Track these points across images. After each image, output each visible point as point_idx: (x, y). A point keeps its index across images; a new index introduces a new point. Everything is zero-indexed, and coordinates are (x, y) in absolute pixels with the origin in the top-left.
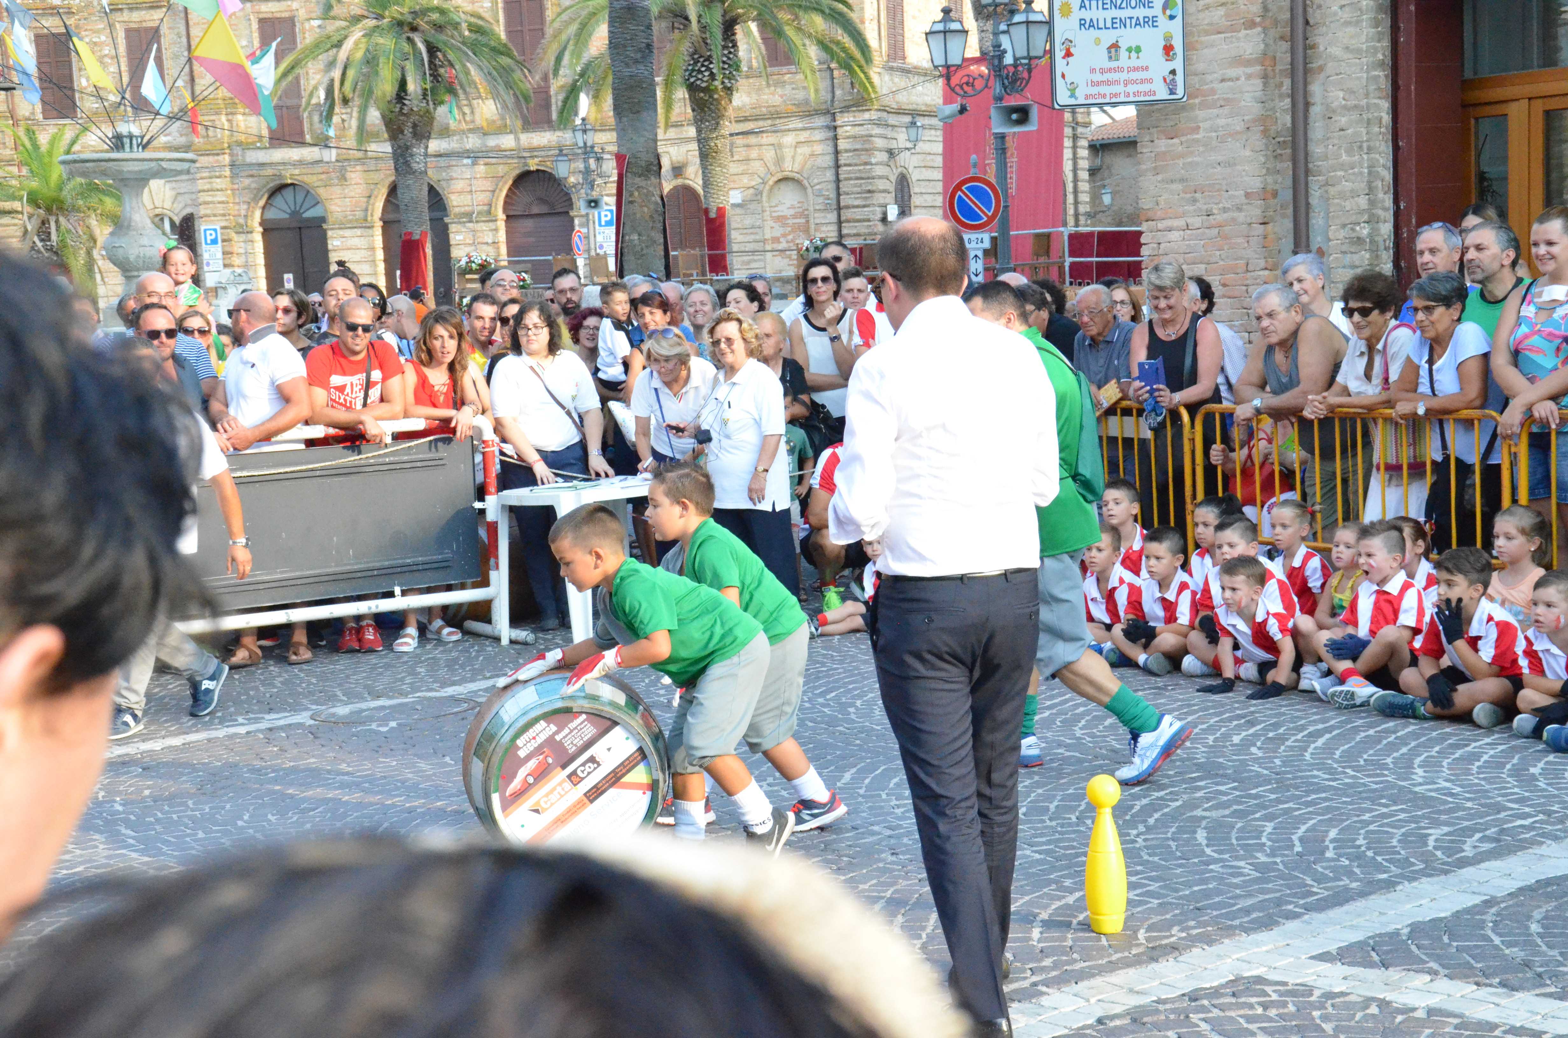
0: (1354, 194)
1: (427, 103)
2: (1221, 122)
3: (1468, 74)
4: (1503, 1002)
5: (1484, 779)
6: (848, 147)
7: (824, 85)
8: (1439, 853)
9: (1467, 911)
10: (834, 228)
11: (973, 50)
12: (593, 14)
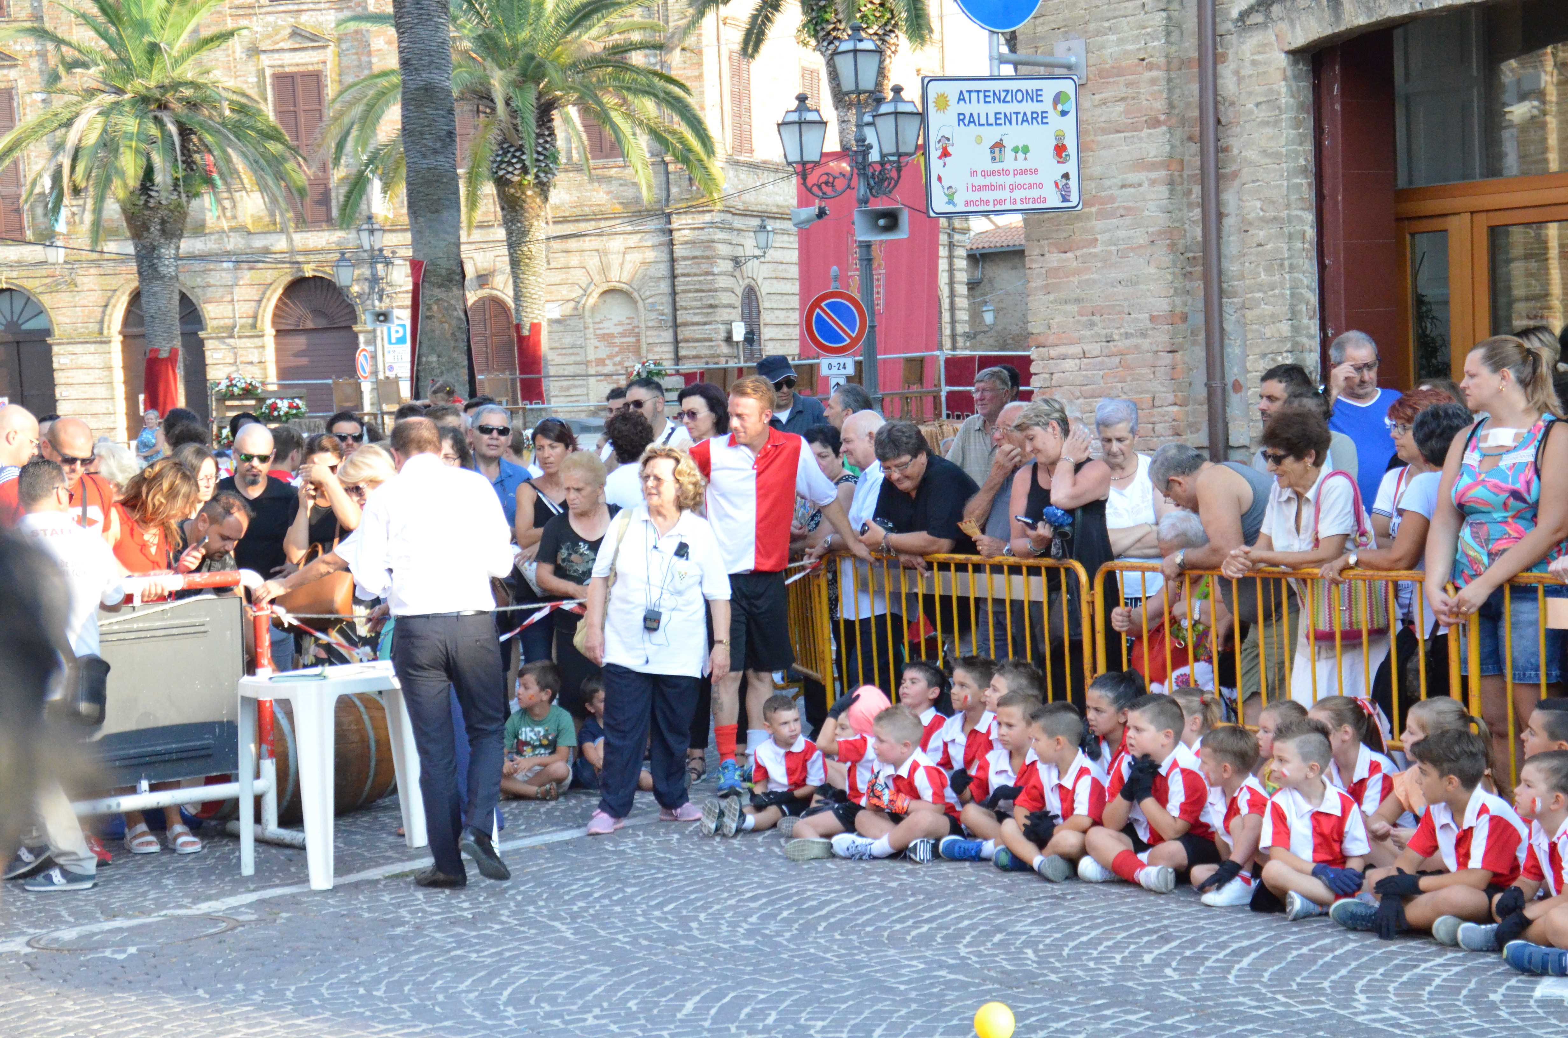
0: (1275, 319)
1: (179, 196)
2: (1122, 234)
3: (1402, 182)
5: (1437, 1007)
6: (686, 253)
7: (657, 181)
10: (670, 348)
11: (832, 144)
12: (382, 94)
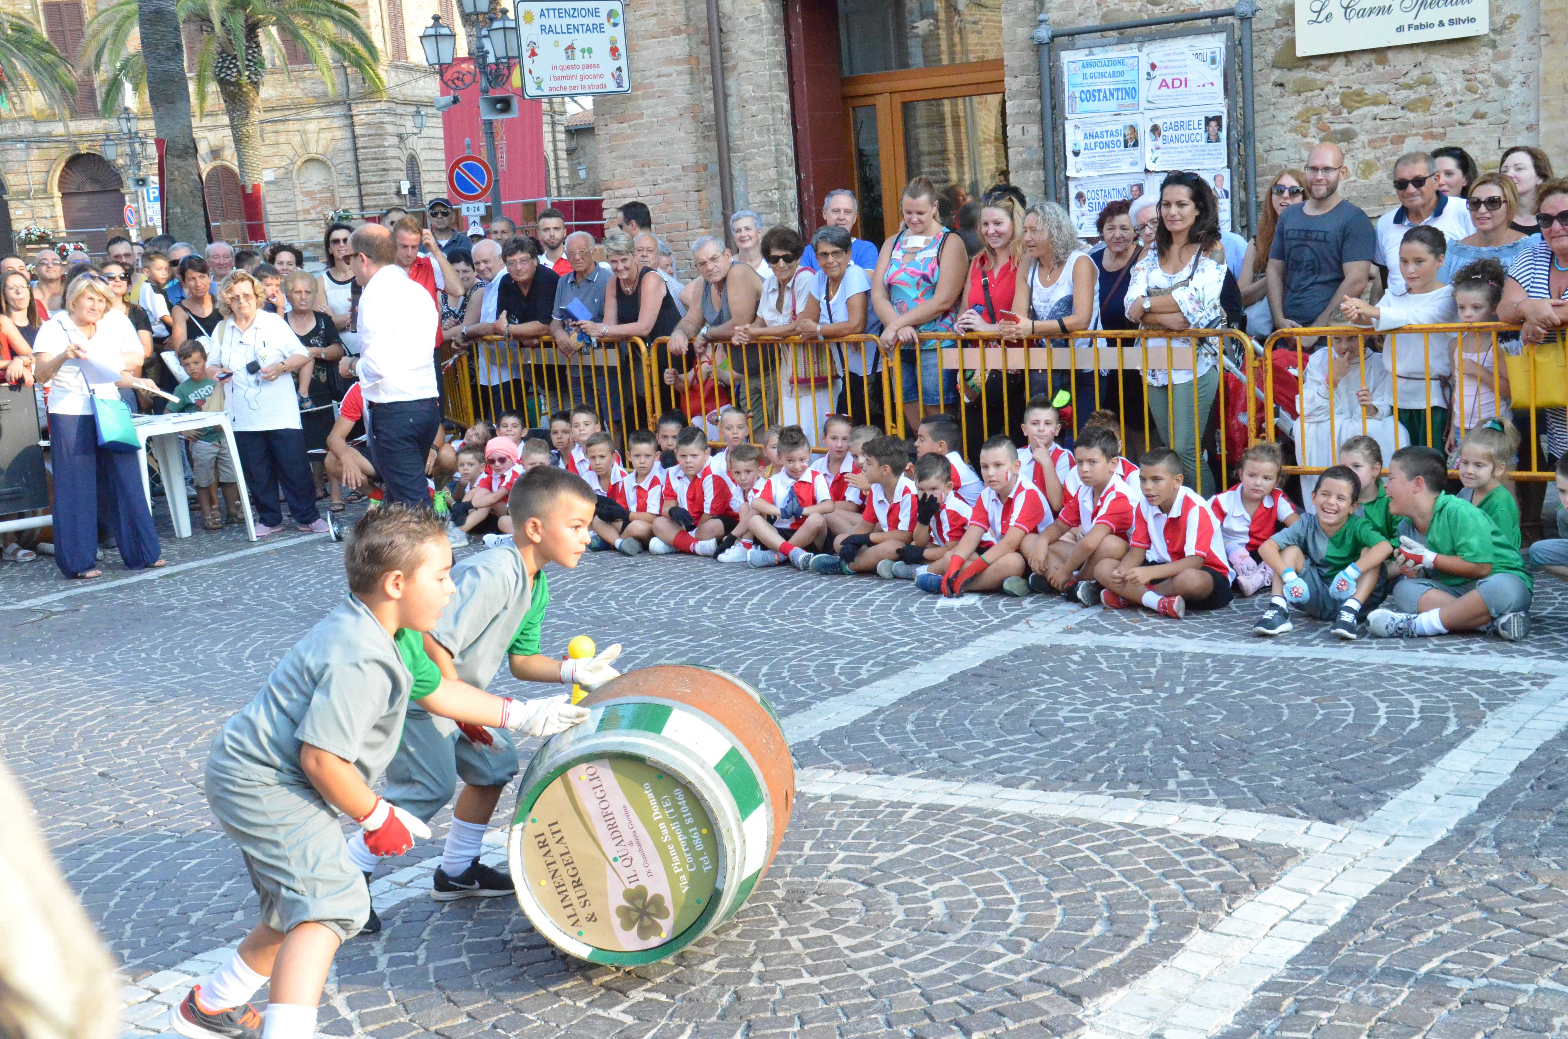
0: (766, 167)
2: (660, 109)
3: (846, 73)
4: (885, 784)
5: (876, 619)
6: (363, 132)
7: (339, 80)
8: (842, 678)
9: (862, 719)
10: (357, 200)
11: (463, 51)
12: (127, 18)
